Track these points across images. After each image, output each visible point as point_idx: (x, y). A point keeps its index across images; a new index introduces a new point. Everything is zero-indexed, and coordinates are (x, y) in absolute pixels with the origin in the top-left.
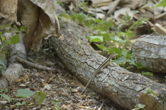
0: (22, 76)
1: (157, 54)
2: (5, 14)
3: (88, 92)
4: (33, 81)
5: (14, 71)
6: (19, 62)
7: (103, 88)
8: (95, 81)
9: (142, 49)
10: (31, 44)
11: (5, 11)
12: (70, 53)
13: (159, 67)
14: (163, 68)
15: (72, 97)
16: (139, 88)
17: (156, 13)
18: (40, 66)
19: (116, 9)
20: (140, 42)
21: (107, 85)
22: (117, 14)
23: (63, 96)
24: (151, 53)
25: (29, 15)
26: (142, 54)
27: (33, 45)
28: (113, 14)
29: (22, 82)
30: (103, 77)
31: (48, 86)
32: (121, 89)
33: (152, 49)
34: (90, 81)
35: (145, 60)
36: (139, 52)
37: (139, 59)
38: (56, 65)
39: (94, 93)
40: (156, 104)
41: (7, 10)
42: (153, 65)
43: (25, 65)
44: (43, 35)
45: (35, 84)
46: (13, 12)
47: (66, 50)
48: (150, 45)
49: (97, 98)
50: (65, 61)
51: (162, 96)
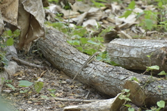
0: (18, 71)
1: (128, 53)
2: (9, 19)
3: (75, 83)
4: (28, 76)
5: (12, 67)
6: (14, 60)
7: (90, 79)
8: (82, 74)
9: (116, 50)
10: (23, 45)
11: (9, 17)
12: (58, 52)
13: (130, 64)
14: (133, 65)
15: (62, 87)
16: (122, 77)
17: (117, 24)
18: (31, 64)
19: (84, 21)
20: (113, 44)
21: (94, 76)
22: (85, 24)
23: (55, 86)
24: (123, 53)
25: (24, 21)
26: (116, 54)
27: (25, 46)
28: (82, 24)
29: (19, 76)
30: (90, 70)
31: (40, 79)
32: (107, 78)
33: (124, 50)
34: (77, 74)
35: (118, 59)
36: (112, 53)
37: (112, 58)
38: (43, 63)
39: (80, 84)
40: (138, 89)
41: (10, 16)
42: (125, 63)
43: (19, 63)
44: (34, 37)
45: (30, 78)
46: (15, 18)
47: (54, 50)
48: (122, 46)
49: (84, 87)
50: (53, 60)
51: (144, 82)
